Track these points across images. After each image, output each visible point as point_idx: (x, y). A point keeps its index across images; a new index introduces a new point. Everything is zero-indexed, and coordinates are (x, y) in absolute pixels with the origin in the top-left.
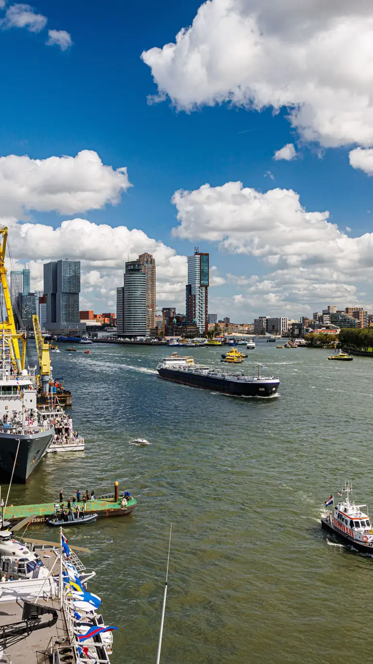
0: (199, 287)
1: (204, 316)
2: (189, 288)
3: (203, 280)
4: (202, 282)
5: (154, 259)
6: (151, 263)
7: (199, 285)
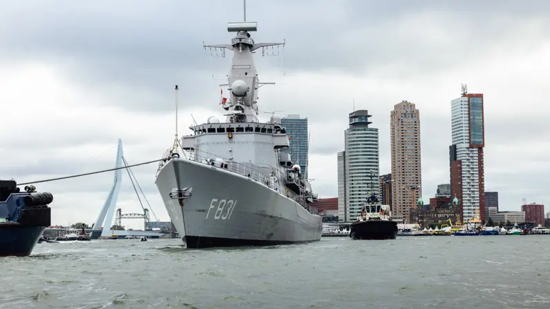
0: (468, 148)
1: (477, 194)
2: (453, 150)
3: (475, 136)
4: (472, 140)
5: (418, 111)
6: (412, 117)
7: (468, 145)
